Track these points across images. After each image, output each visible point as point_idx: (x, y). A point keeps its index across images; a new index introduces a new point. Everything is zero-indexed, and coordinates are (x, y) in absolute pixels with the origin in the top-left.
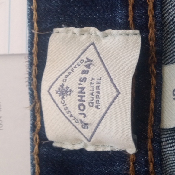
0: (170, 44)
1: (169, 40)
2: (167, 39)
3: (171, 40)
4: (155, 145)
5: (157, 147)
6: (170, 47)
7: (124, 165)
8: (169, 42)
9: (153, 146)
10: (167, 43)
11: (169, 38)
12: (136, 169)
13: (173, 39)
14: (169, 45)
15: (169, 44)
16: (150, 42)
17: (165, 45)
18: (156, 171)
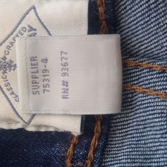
0: (125, 13)
1: (123, 7)
2: (121, 6)
3: (125, 8)
4: (103, 128)
5: (106, 130)
6: (125, 17)
7: (64, 146)
8: (123, 10)
9: (102, 128)
10: (121, 11)
11: (123, 5)
12: (75, 152)
13: (128, 7)
14: (123, 14)
15: (123, 12)
16: (99, 9)
17: (118, 13)
18: (95, 155)
